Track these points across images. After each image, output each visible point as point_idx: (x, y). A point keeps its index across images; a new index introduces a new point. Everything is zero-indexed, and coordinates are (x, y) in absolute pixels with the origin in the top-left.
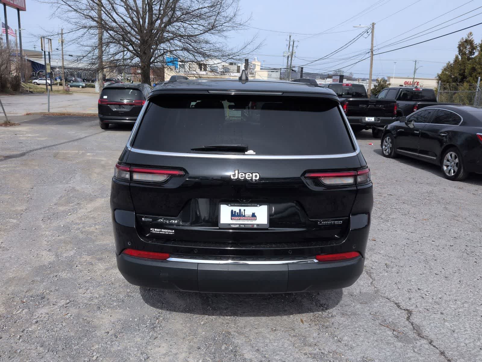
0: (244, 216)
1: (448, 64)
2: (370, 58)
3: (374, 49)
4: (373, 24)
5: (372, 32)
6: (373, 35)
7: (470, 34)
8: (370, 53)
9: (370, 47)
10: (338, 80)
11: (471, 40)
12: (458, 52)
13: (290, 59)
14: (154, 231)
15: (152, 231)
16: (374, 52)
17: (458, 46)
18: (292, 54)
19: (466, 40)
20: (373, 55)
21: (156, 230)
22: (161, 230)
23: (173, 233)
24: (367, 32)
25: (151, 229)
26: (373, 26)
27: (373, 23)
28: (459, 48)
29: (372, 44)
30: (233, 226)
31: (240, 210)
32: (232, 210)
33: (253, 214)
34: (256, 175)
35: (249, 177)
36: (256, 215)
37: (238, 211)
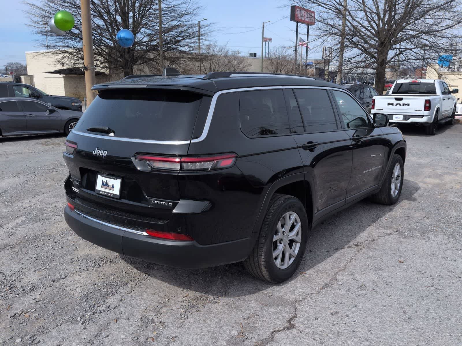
0: (108, 186)
30: (101, 192)
31: (107, 181)
32: (103, 180)
33: (113, 185)
34: (105, 153)
35: (101, 154)
36: (114, 186)
37: (105, 182)
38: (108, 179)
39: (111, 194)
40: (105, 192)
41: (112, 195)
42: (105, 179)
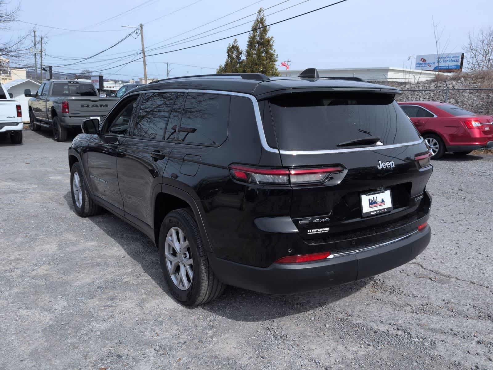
0: (377, 203)
1: (220, 67)
2: (142, 59)
3: (145, 50)
4: (141, 26)
5: (142, 33)
6: (142, 36)
7: (236, 41)
8: (142, 54)
9: (141, 48)
10: (97, 80)
11: (236, 46)
12: (227, 57)
13: (38, 57)
14: (312, 232)
15: (309, 232)
16: (145, 53)
17: (227, 51)
18: (41, 52)
19: (232, 45)
20: (144, 56)
21: (313, 231)
22: (318, 230)
23: (328, 230)
24: (135, 32)
25: (308, 231)
26: (141, 27)
27: (141, 24)
28: (228, 52)
29: (143, 45)
30: (372, 213)
31: (374, 198)
32: (369, 199)
33: (382, 199)
34: (392, 163)
35: (389, 166)
36: (384, 200)
37: (373, 199)
38: (375, 196)
39: (384, 209)
40: (376, 211)
41: (386, 209)
42: (371, 197)
